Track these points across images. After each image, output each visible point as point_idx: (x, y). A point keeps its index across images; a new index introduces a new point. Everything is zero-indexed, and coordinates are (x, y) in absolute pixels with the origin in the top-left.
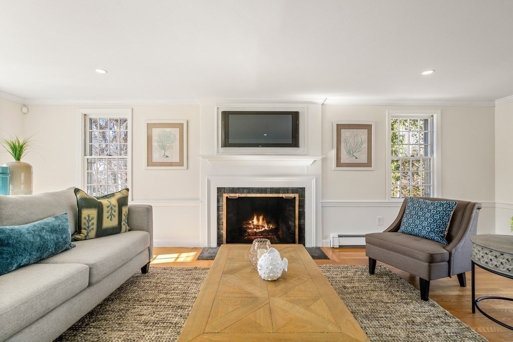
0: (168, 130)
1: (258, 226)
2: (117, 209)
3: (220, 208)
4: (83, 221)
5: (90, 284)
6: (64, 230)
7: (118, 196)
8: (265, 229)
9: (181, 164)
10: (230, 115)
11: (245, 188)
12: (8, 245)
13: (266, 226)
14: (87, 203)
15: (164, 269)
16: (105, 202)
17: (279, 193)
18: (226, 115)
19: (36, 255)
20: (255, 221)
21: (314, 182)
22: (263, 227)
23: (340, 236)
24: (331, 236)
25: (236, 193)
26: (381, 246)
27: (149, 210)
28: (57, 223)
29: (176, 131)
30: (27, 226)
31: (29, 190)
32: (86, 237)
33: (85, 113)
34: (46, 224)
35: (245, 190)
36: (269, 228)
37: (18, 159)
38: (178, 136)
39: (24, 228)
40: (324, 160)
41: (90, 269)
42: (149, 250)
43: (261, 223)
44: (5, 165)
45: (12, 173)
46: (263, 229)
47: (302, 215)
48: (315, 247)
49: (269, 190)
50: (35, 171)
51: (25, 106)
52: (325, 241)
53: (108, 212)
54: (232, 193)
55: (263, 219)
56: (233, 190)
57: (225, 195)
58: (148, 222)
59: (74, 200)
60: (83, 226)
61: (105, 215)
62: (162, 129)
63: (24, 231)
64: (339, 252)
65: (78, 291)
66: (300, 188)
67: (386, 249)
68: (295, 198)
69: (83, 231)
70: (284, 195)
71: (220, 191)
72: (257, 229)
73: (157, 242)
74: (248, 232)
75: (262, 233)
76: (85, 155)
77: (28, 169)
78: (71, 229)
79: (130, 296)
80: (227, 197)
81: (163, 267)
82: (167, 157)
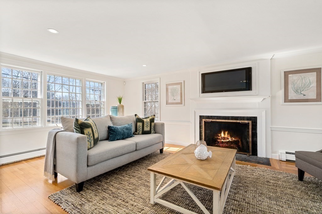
0: (175, 86)
1: (224, 138)
2: (149, 123)
3: (201, 127)
4: (138, 127)
5: (136, 150)
6: (130, 129)
7: (150, 118)
8: (229, 141)
9: (181, 103)
10: (206, 76)
11: (215, 116)
12: (114, 132)
13: (230, 138)
14: (139, 120)
15: (170, 153)
16: (145, 120)
17: (238, 120)
18: (204, 75)
19: (122, 136)
20: (222, 135)
21: (264, 113)
22: (228, 139)
23: (287, 153)
24: (280, 151)
25: (210, 119)
26: (304, 160)
27: (163, 125)
28: (128, 127)
29: (179, 86)
30: (120, 126)
31: (123, 115)
32: (138, 133)
33: (143, 82)
34: (125, 127)
35: (215, 117)
36: (232, 140)
37: (120, 103)
38: (180, 89)
39: (119, 127)
40: (273, 98)
41: (136, 144)
42: (163, 143)
43: (226, 136)
44: (117, 106)
45: (118, 108)
46: (228, 140)
47: (255, 135)
48: (265, 157)
49: (231, 118)
50: (125, 107)
51: (124, 82)
52: (273, 154)
53: (146, 124)
54: (208, 119)
55: (228, 134)
56: (208, 117)
57: (204, 120)
58: (162, 130)
59: (135, 119)
60: (138, 129)
61: (145, 125)
62: (172, 86)
63: (119, 128)
64: (286, 164)
65: (132, 151)
66: (253, 117)
67: (308, 163)
68: (248, 123)
69: (138, 131)
70: (240, 121)
71: (201, 117)
72: (223, 139)
73: (166, 141)
74: (218, 141)
75: (227, 142)
76: (143, 100)
77: (123, 107)
78: (133, 130)
79: (153, 160)
80: (205, 121)
81: (169, 152)
82: (175, 100)
